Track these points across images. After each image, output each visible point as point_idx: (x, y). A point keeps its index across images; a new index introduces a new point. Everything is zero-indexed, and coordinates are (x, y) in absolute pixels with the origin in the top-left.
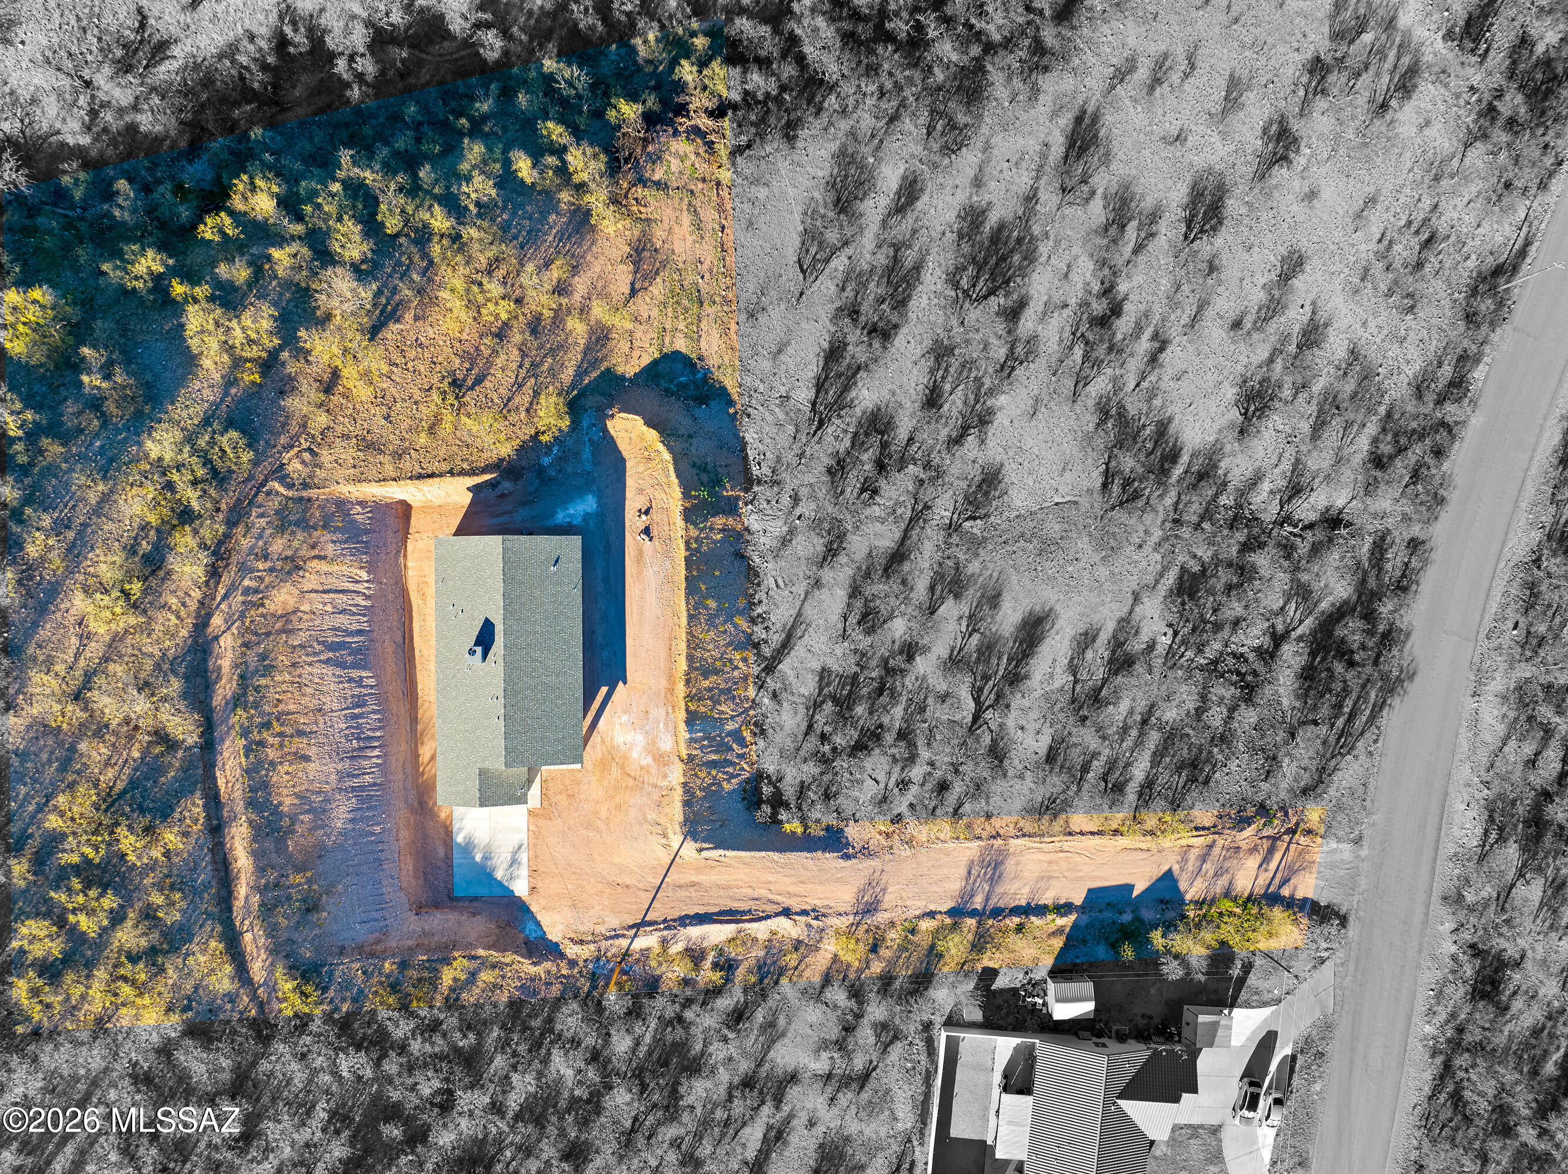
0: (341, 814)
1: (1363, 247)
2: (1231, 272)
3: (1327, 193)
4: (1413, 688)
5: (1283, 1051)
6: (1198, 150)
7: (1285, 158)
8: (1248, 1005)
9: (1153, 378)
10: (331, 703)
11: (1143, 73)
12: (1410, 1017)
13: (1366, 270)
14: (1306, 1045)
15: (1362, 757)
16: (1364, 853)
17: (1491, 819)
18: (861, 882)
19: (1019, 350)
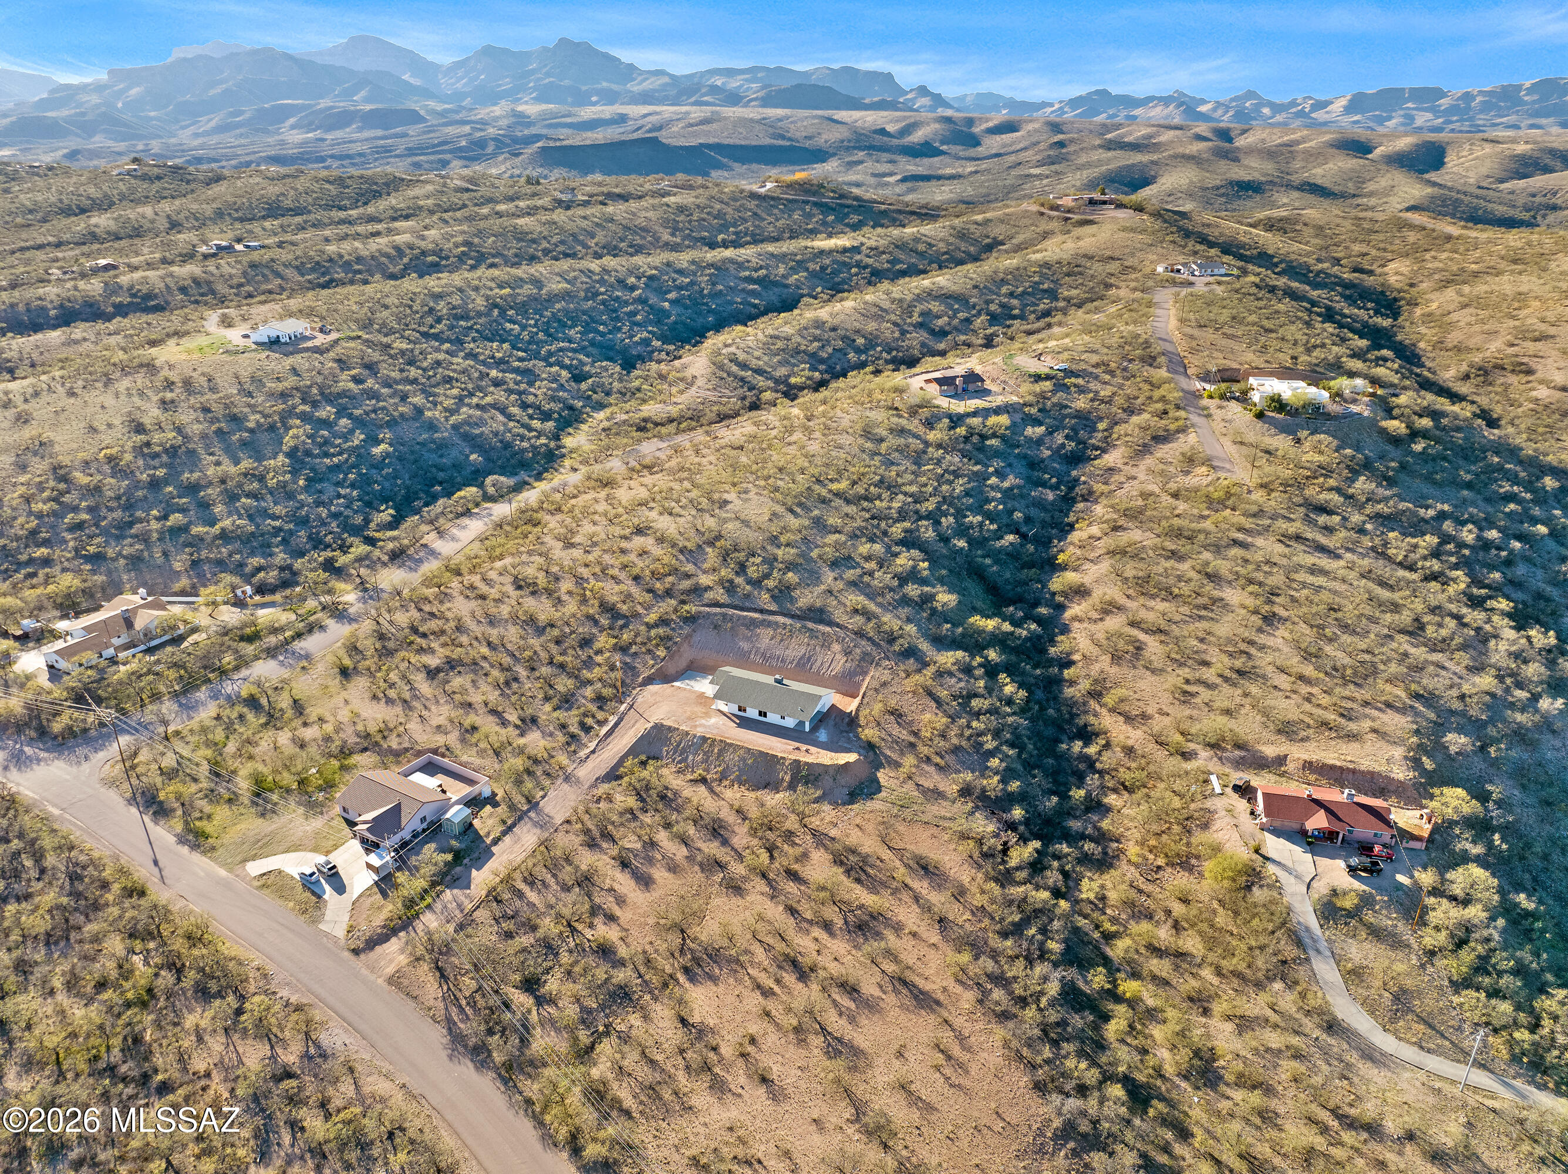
0: (744, 644)
1: (763, 1148)
2: (794, 1053)
3: (816, 1139)
4: (444, 1054)
5: (329, 896)
6: (888, 1064)
7: (857, 1120)
8: (369, 889)
9: (748, 983)
10: (788, 653)
11: (956, 1051)
13: (744, 1143)
15: (432, 1003)
16: (380, 981)
19: (805, 925)
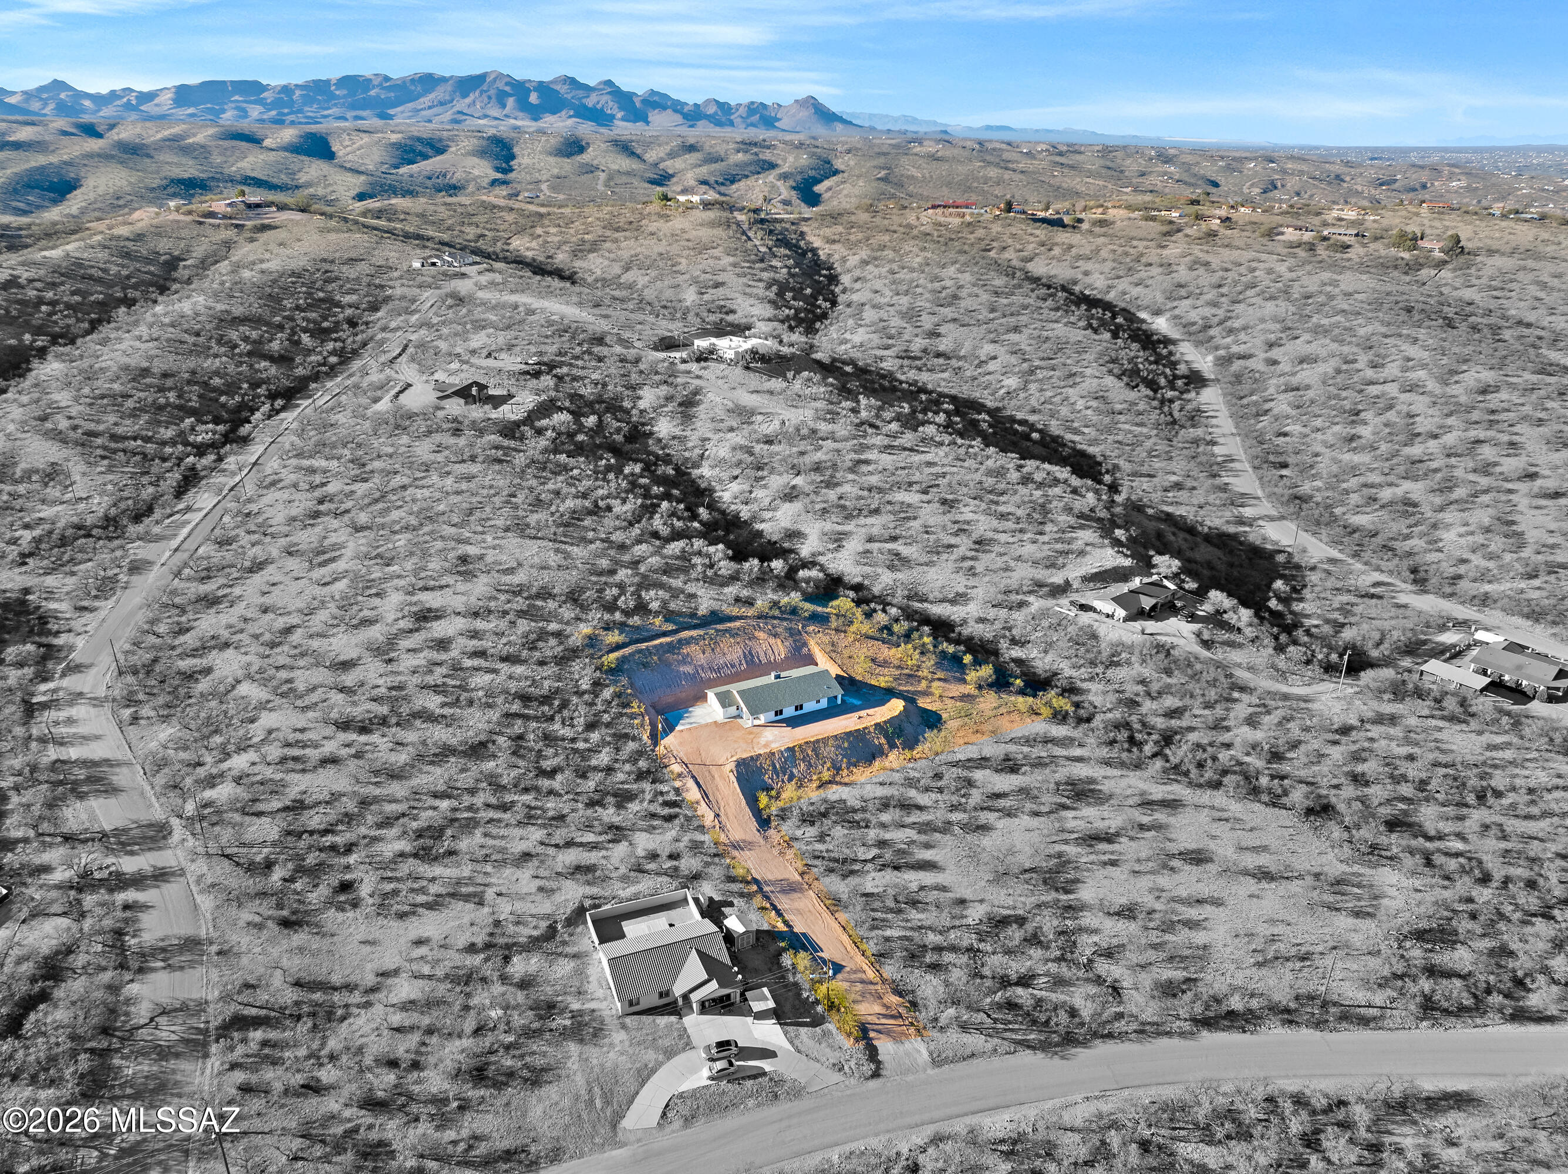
0: (688, 669)
1: (1262, 929)
2: (1181, 878)
3: (1265, 903)
5: (766, 1065)
6: (1216, 846)
7: (1258, 880)
8: (786, 1034)
9: (1096, 868)
10: (729, 657)
11: (1223, 815)
12: (837, 1145)
13: (1253, 935)
14: (777, 1081)
15: (988, 1047)
16: (930, 1072)
17: (1015, 1142)
18: (749, 838)
19: (1052, 815)
